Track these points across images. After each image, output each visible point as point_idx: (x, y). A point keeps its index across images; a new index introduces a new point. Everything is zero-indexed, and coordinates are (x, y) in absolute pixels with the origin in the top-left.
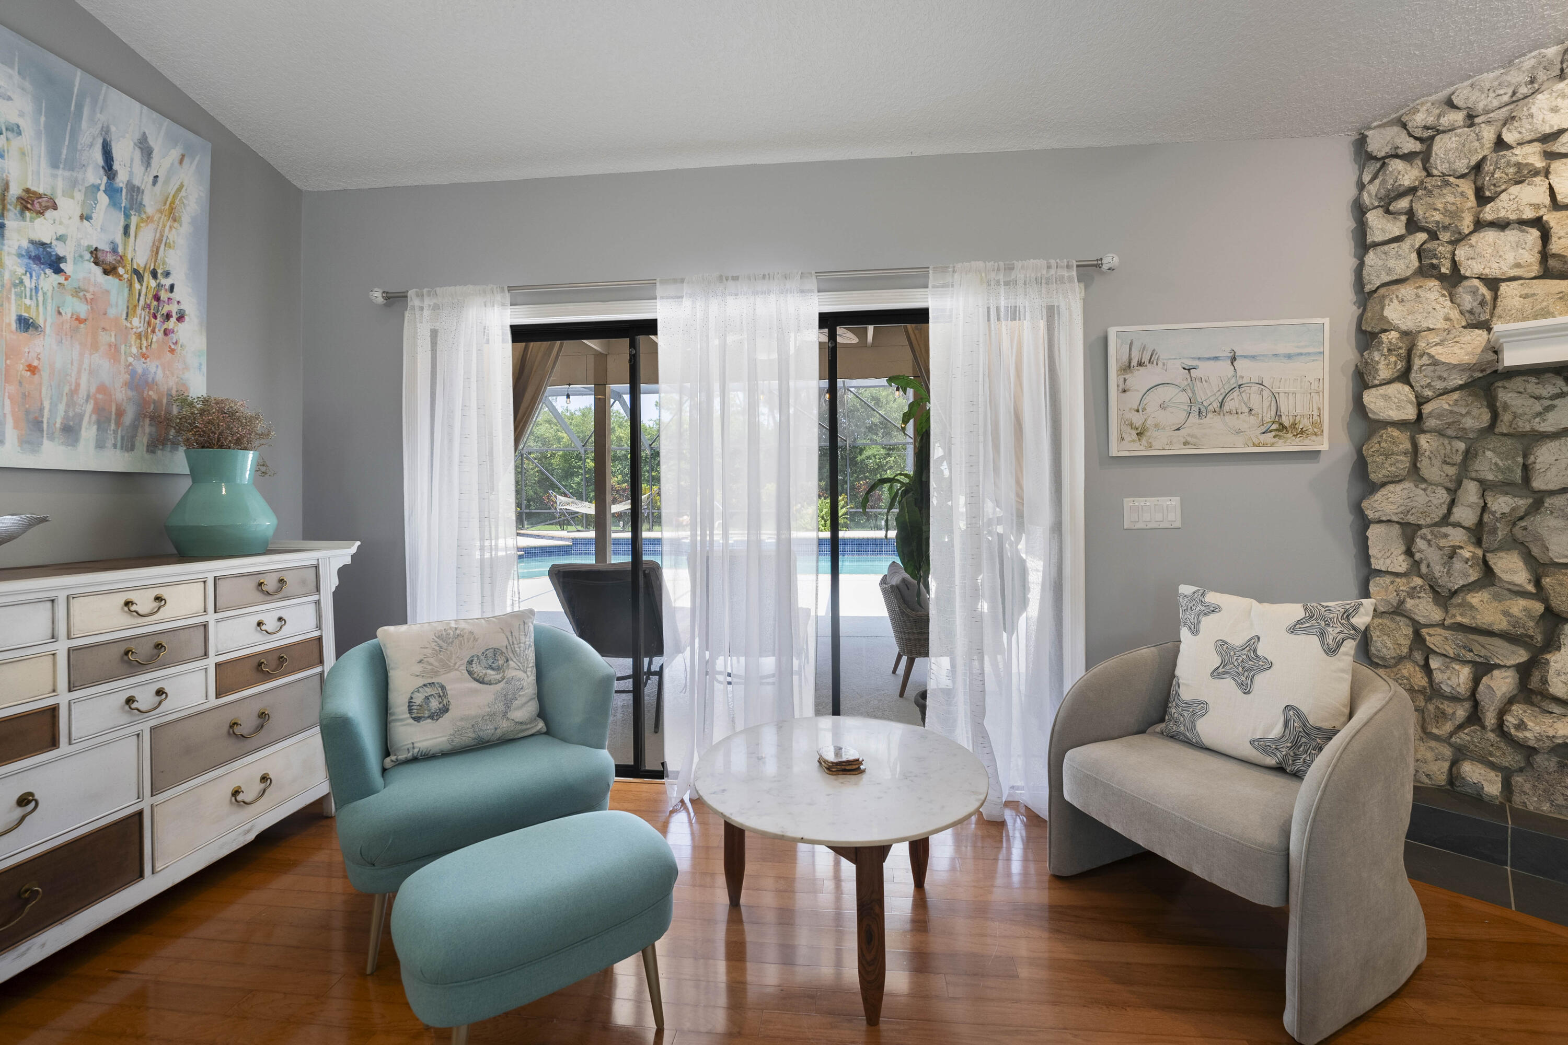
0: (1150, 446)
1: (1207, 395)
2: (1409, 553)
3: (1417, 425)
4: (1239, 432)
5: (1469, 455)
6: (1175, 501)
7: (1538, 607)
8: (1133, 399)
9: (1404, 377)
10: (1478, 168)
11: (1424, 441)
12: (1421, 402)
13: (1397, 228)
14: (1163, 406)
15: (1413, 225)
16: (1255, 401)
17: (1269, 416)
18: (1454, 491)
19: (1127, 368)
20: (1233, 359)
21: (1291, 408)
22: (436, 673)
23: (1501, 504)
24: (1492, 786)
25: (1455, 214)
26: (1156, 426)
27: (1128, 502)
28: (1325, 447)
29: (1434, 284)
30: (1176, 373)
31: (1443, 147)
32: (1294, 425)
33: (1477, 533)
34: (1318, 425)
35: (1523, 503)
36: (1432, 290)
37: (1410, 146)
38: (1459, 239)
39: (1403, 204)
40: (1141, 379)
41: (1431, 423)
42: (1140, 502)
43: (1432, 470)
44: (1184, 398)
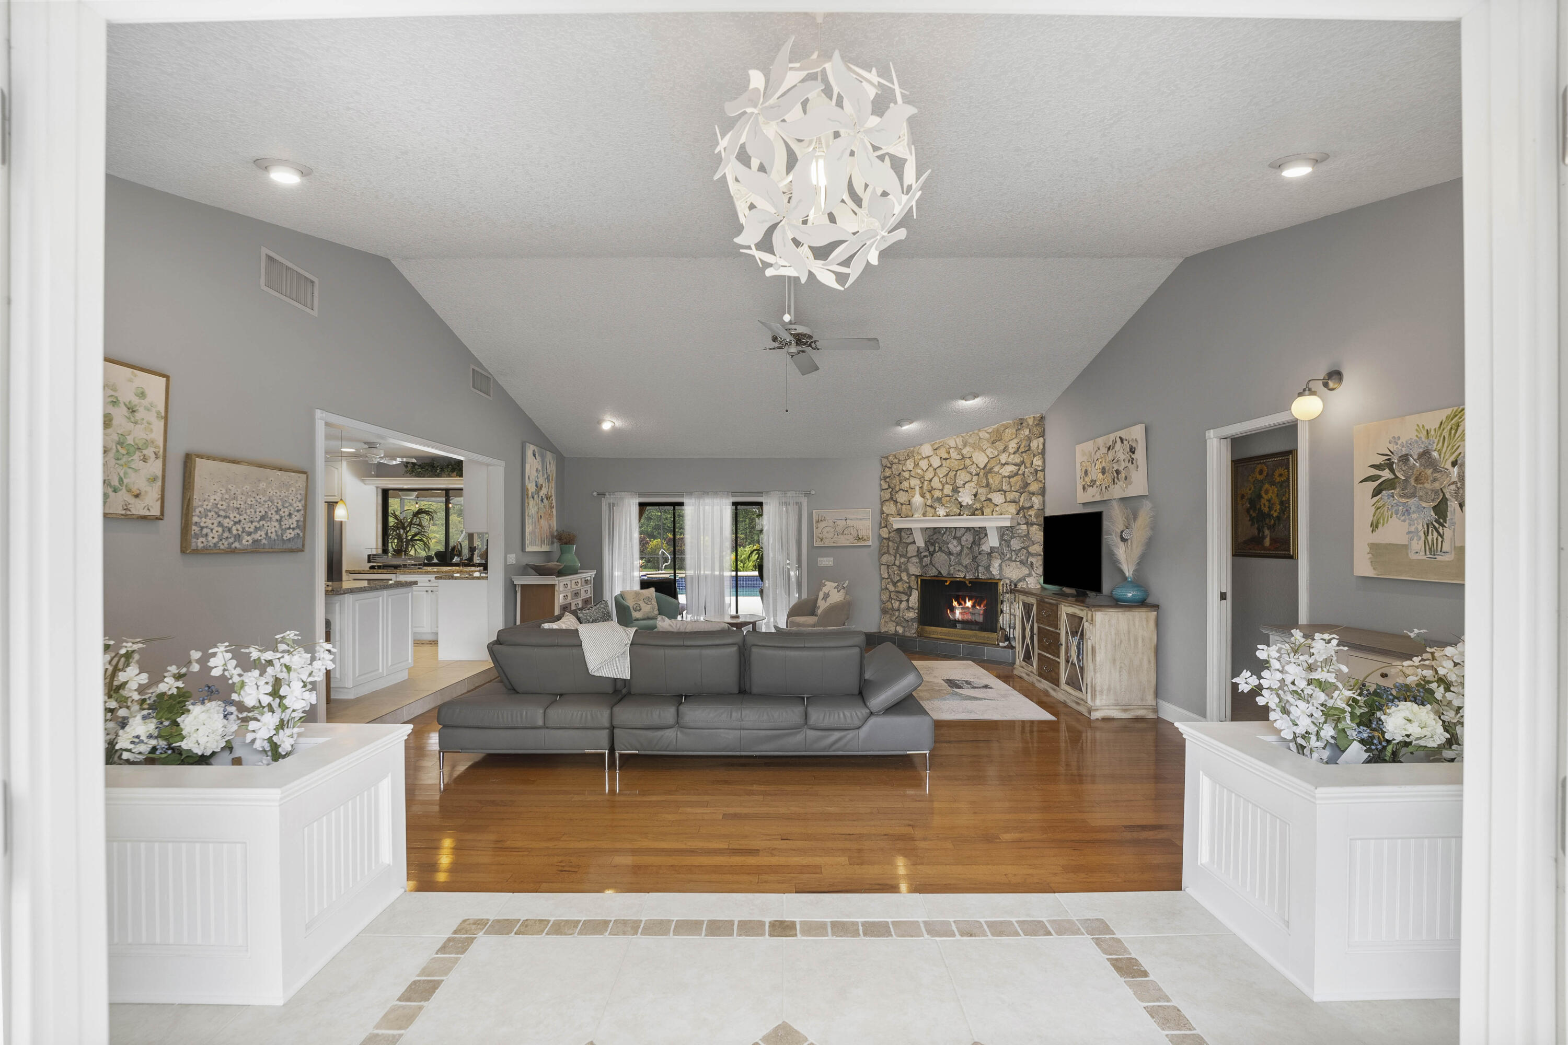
0: (824, 544)
1: (839, 529)
2: (888, 573)
3: (888, 539)
4: (848, 540)
5: (898, 547)
6: (832, 559)
7: (908, 585)
8: (820, 530)
9: (886, 526)
10: (900, 474)
11: (890, 543)
12: (890, 533)
13: (887, 487)
14: (827, 532)
15: (889, 486)
16: (852, 532)
17: (856, 535)
18: (895, 557)
19: (818, 522)
20: (846, 520)
21: (861, 533)
22: (637, 601)
23: (903, 560)
24: (900, 632)
25: (895, 486)
26: (826, 538)
27: (819, 559)
28: (871, 544)
29: (892, 502)
30: (831, 524)
31: (894, 467)
32: (862, 538)
33: (899, 567)
34: (869, 538)
35: (906, 560)
36: (892, 505)
37: (889, 465)
38: (897, 492)
39: (888, 480)
40: (822, 525)
41: (891, 539)
42: (822, 559)
43: (892, 551)
44: (833, 530)
